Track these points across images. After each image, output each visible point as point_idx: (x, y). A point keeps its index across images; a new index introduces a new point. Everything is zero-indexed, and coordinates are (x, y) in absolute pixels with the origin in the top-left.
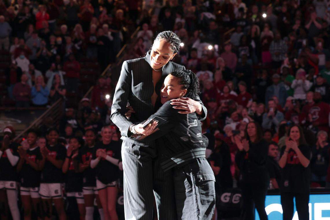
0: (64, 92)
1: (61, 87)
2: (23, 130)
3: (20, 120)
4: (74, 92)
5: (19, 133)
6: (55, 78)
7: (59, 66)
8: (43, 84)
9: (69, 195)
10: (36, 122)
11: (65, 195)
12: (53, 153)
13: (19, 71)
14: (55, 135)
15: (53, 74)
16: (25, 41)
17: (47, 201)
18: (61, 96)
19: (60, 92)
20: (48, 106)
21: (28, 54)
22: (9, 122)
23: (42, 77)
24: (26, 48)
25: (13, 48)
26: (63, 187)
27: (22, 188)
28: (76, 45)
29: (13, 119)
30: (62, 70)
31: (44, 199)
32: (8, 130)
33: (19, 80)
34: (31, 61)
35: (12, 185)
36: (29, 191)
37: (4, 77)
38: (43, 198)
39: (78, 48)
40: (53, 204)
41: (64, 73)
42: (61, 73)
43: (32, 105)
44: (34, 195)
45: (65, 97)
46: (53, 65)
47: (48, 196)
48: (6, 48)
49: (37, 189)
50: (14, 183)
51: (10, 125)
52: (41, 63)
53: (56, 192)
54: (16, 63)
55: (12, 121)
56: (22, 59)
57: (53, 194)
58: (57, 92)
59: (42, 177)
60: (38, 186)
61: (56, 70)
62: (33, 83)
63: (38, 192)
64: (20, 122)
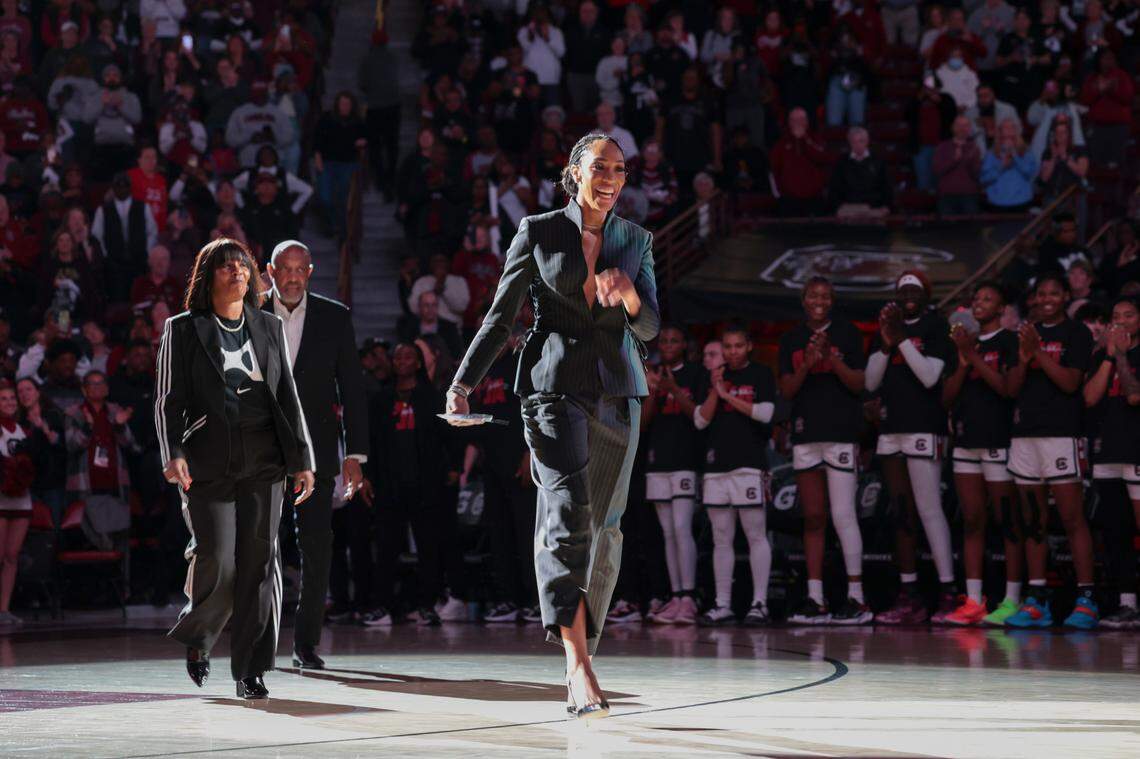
0: (1081, 166)
1: (1076, 152)
2: (960, 282)
3: (950, 251)
4: (1112, 165)
5: (948, 291)
6: (1055, 123)
7: (1068, 89)
8: (1020, 141)
9: (1101, 471)
10: (999, 256)
11: (1087, 474)
12: (1052, 348)
13: (948, 107)
14: (1053, 294)
15: (1050, 113)
16: (966, 14)
17: (1031, 492)
18: (1076, 178)
19: (1071, 164)
20: (1035, 211)
21: (973, 54)
22: (917, 258)
23: (1016, 121)
24: (966, 37)
25: (929, 39)
26: (1080, 449)
27: (958, 453)
28: (1121, 24)
29: (929, 250)
30: (1078, 100)
31: (1020, 486)
32: (912, 280)
33: (946, 133)
34: (985, 77)
35: (920, 445)
36: (979, 462)
37: (903, 125)
38: (1019, 481)
39: (1128, 32)
40: (1051, 501)
41: (1084, 110)
42: (1074, 110)
43: (986, 206)
44: (996, 474)
45: (1085, 182)
46: (1051, 85)
47: (1037, 476)
48: (910, 38)
49: (1002, 453)
50: (929, 439)
51: (920, 267)
52: (1012, 79)
53: (1061, 463)
54: (938, 83)
55: (925, 255)
56: (956, 69)
57: (1052, 471)
58: (1061, 167)
59: (1017, 419)
60: (1007, 445)
61: (1060, 100)
62: (990, 141)
63: (1004, 463)
64: (950, 257)
